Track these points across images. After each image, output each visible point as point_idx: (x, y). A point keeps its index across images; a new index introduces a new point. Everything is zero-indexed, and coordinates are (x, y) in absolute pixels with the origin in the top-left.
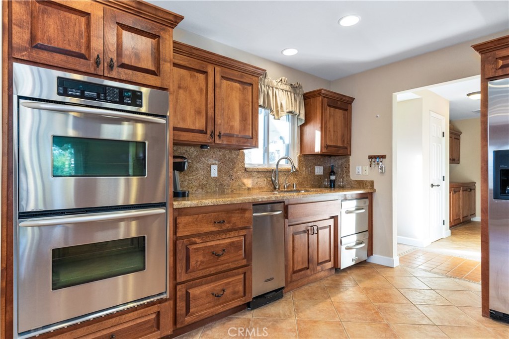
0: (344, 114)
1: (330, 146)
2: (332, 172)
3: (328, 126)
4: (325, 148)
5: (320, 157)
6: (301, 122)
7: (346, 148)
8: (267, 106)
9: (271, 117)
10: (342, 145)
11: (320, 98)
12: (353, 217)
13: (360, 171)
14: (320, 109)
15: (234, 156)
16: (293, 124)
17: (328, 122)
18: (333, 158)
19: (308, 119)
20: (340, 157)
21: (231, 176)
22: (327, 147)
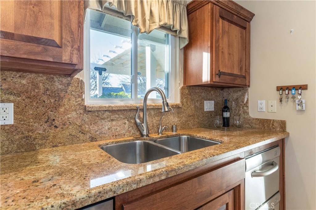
0: (242, 33)
1: (224, 74)
2: (226, 108)
3: (221, 45)
4: (217, 76)
5: (210, 89)
6: (184, 43)
7: (245, 77)
10: (239, 74)
12: (260, 182)
13: (264, 106)
14: (210, 20)
15: (60, 87)
16: (174, 47)
17: (220, 40)
18: (226, 90)
19: (193, 38)
20: (234, 89)
21: (50, 122)
22: (220, 74)
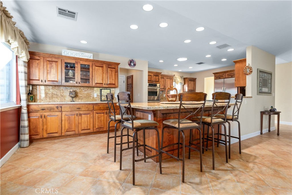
0: (194, 82)
5: (187, 92)
6: (183, 84)
7: (194, 90)
8: (175, 81)
9: (176, 84)
11: (187, 79)
14: (187, 81)
16: (181, 85)
19: (185, 84)
22: (189, 90)
